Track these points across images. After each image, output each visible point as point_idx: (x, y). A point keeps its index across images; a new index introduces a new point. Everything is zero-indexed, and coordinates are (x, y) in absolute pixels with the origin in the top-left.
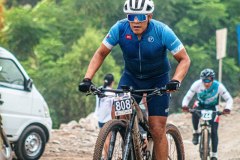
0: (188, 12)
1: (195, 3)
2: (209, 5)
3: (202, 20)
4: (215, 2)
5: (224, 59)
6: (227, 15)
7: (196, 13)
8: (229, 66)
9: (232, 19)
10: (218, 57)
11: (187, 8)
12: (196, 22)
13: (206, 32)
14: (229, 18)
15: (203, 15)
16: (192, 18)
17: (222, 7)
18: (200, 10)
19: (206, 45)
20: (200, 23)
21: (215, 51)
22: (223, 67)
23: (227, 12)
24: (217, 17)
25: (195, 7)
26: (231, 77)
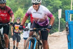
0: (50, 4)
1: (52, 1)
2: (56, 1)
3: (54, 6)
4: (58, 1)
5: (61, 18)
6: (62, 5)
7: (52, 4)
8: (62, 21)
9: (63, 6)
10: (59, 18)
11: (50, 2)
12: (52, 7)
13: (55, 10)
14: (62, 6)
15: (55, 5)
16: (51, 5)
17: (61, 2)
18: (54, 3)
19: (55, 14)
20: (53, 7)
21: (58, 16)
22: (60, 21)
23: (62, 4)
24: (59, 5)
25: (52, 2)
26: (63, 24)
